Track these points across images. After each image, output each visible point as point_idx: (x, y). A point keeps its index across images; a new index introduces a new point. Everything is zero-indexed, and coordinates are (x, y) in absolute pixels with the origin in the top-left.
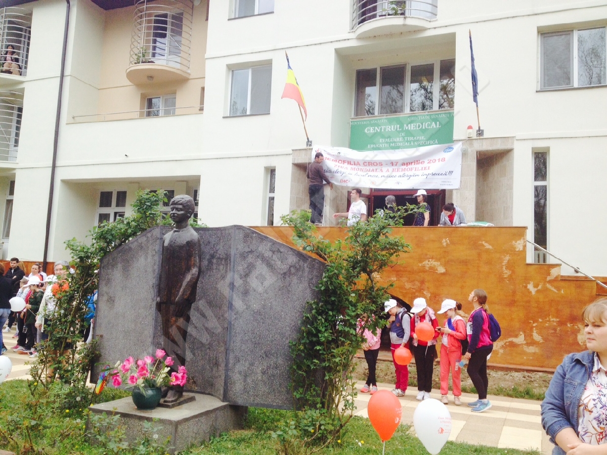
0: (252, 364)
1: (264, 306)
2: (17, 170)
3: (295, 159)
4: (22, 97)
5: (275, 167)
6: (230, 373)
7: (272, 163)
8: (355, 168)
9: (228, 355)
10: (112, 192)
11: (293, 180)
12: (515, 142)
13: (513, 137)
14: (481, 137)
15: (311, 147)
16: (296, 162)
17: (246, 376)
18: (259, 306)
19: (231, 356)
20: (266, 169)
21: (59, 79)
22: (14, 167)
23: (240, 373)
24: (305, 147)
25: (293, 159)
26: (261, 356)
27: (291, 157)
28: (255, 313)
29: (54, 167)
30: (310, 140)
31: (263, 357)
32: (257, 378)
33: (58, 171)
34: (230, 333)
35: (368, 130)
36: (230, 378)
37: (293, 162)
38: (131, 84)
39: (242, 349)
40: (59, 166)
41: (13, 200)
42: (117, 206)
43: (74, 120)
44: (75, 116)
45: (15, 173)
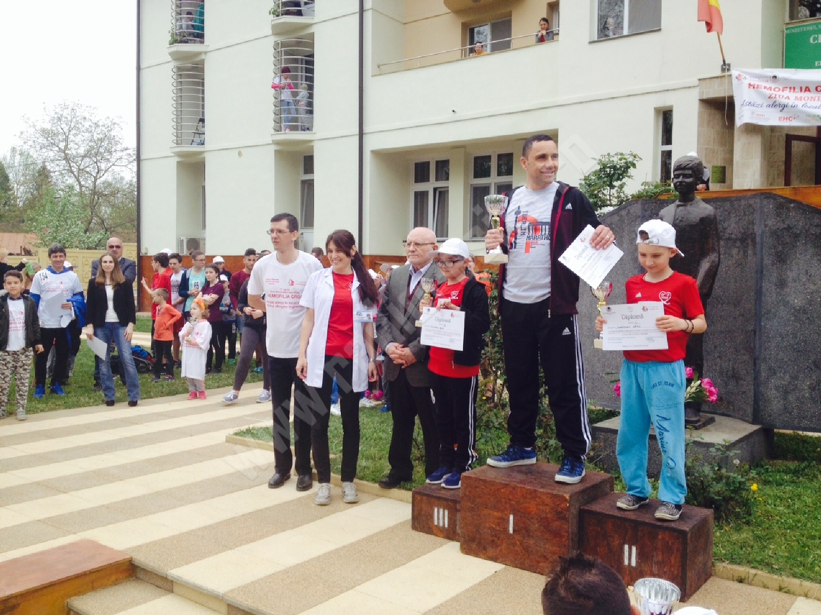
0: (795, 378)
1: (810, 302)
2: (315, 142)
3: (703, 92)
4: (312, 45)
5: (672, 107)
6: (761, 389)
7: (664, 101)
8: (801, 98)
9: (757, 366)
10: (429, 162)
11: (700, 124)
15: (729, 73)
16: (705, 97)
17: (786, 393)
18: (804, 301)
19: (763, 367)
20: (657, 110)
21: (357, 16)
22: (311, 139)
23: (777, 388)
24: (718, 73)
25: (700, 93)
26: (808, 367)
27: (697, 90)
28: (796, 310)
29: (361, 134)
30: (727, 62)
31: (811, 369)
32: (803, 395)
33: (366, 139)
34: (760, 339)
35: (814, 40)
36: (763, 395)
37: (701, 98)
38: (450, 11)
39: (779, 357)
40: (368, 133)
41: (313, 180)
42: (437, 180)
43: (381, 69)
44: (381, 63)
45: (313, 146)
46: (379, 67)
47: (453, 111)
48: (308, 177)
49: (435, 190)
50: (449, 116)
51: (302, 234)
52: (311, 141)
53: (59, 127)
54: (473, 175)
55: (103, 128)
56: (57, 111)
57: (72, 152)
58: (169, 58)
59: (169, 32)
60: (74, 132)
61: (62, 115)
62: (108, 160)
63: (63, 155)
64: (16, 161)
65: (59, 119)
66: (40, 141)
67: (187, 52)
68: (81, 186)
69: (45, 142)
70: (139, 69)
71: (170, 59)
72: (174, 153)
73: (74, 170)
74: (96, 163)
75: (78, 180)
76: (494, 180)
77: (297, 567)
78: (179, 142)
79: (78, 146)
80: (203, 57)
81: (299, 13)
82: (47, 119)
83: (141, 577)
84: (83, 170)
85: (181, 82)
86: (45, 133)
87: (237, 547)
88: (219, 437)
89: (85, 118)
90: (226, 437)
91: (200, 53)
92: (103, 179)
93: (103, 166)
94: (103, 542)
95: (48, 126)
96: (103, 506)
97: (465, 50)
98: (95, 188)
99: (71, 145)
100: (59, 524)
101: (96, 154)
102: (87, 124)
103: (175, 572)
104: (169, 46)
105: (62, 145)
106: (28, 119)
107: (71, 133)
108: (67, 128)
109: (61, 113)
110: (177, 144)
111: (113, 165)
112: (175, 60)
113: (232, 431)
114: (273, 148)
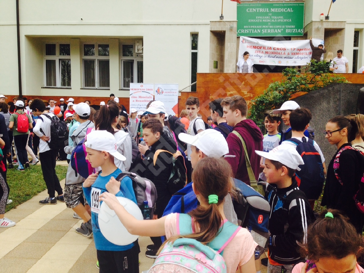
3: (212, 27)
5: (198, 32)
7: (195, 30)
10: (55, 44)
12: (346, 24)
13: (345, 22)
14: (328, 21)
16: (213, 30)
20: (191, 33)
24: (218, 20)
25: (210, 28)
27: (209, 26)
29: (18, 25)
30: (223, 15)
33: (21, 28)
35: (248, 10)
40: (21, 25)
42: (61, 54)
47: (82, 19)
49: (60, 60)
54: (84, 54)
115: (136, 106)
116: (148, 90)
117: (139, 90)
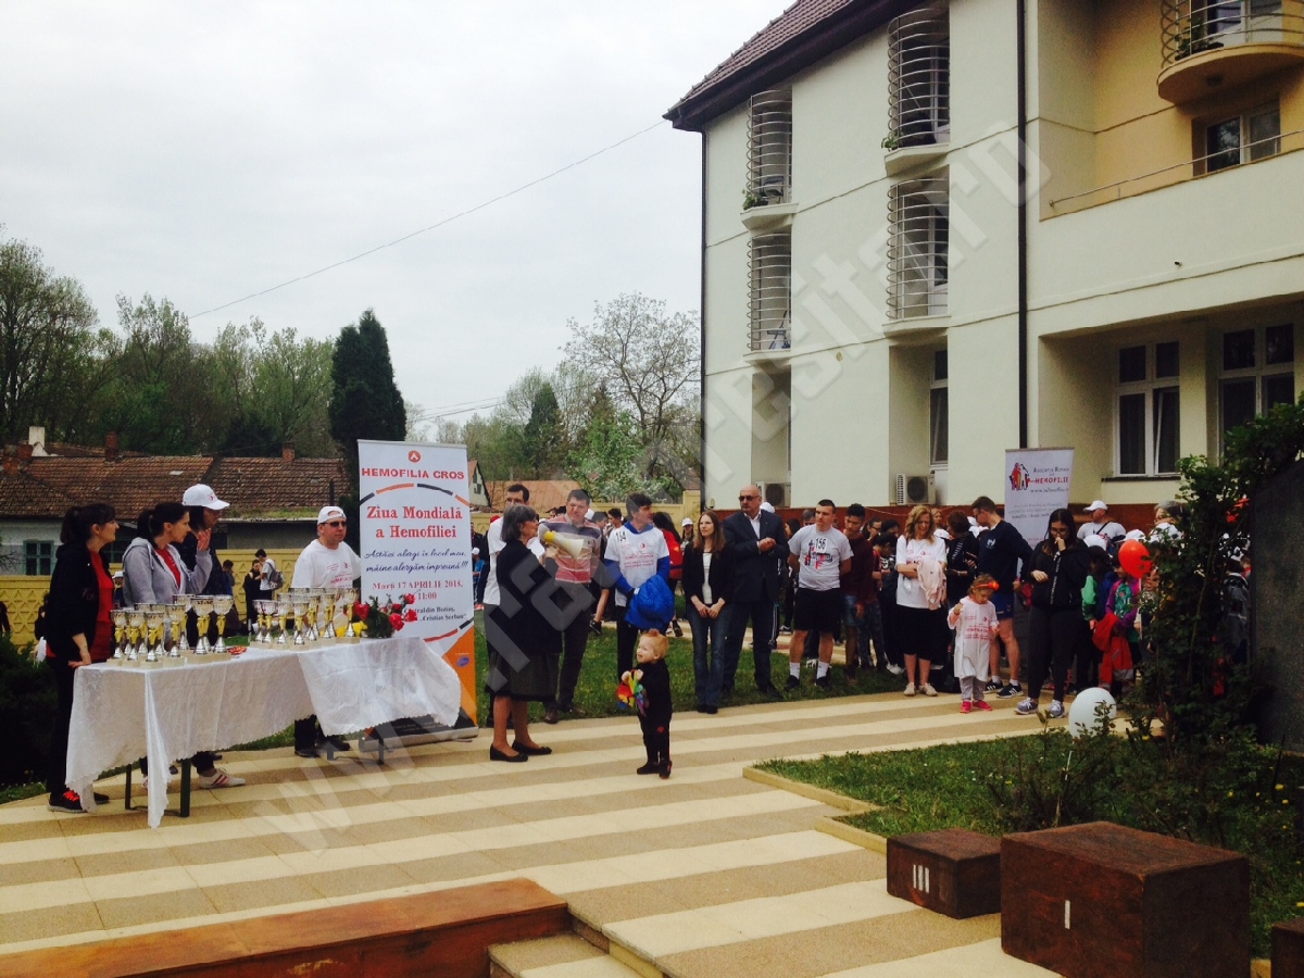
2: (950, 330)
4: (946, 186)
10: (1145, 346)
21: (1016, 132)
22: (942, 326)
29: (1023, 312)
33: (1032, 318)
38: (1168, 104)
40: (1034, 310)
41: (946, 389)
42: (1159, 375)
43: (1054, 208)
44: (1055, 200)
45: (946, 337)
46: (1052, 205)
47: (1177, 263)
48: (939, 385)
49: (1156, 393)
50: (1172, 272)
51: (933, 472)
52: (944, 329)
53: (615, 332)
54: (1222, 364)
55: (672, 330)
56: (612, 310)
57: (631, 366)
58: (744, 229)
59: (744, 192)
60: (633, 338)
61: (619, 316)
62: (679, 374)
63: (619, 371)
64: (567, 383)
65: (616, 322)
66: (590, 353)
67: (766, 217)
68: (643, 413)
69: (597, 354)
70: (704, 247)
71: (746, 230)
72: (749, 362)
73: (634, 390)
74: (662, 379)
75: (639, 406)
76: (1260, 372)
77: (761, 941)
78: (756, 346)
79: (639, 360)
80: (788, 222)
81: (930, 140)
82: (600, 322)
83: (578, 931)
84: (645, 390)
85: (760, 261)
86: (599, 343)
87: (699, 907)
88: (735, 770)
89: (648, 317)
90: (744, 769)
91: (785, 217)
92: (669, 402)
93: (671, 383)
94: (541, 883)
95: (601, 332)
96: (559, 842)
97: (1202, 162)
98: (660, 413)
99: (631, 356)
100: (500, 858)
101: (663, 366)
102: (651, 326)
103: (609, 927)
104: (743, 211)
105: (619, 357)
106: (576, 324)
107: (631, 340)
108: (625, 333)
109: (617, 313)
110: (752, 349)
111: (685, 380)
112: (754, 229)
113: (750, 763)
114: (888, 343)
115: (395, 561)
116: (444, 474)
117: (405, 475)
